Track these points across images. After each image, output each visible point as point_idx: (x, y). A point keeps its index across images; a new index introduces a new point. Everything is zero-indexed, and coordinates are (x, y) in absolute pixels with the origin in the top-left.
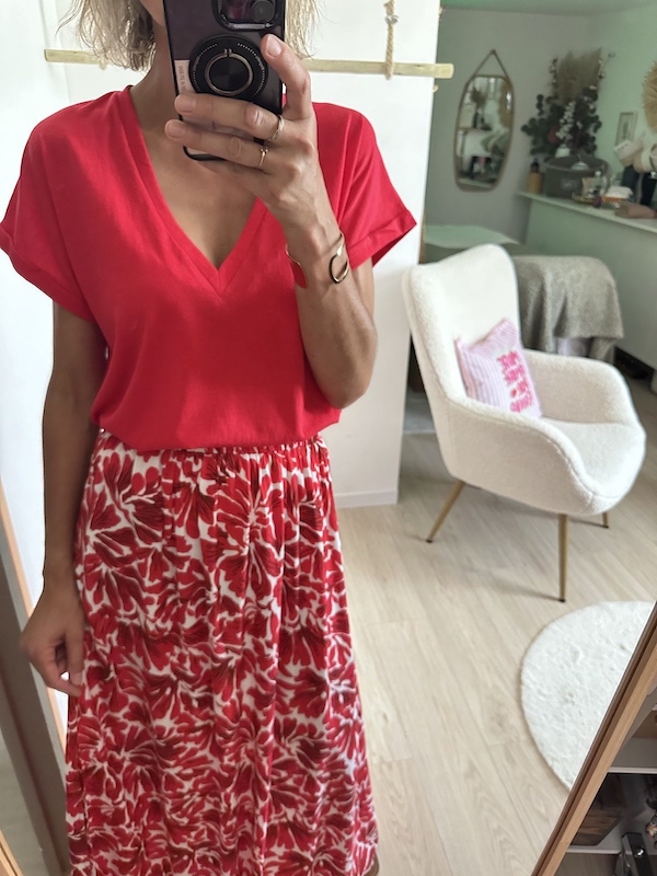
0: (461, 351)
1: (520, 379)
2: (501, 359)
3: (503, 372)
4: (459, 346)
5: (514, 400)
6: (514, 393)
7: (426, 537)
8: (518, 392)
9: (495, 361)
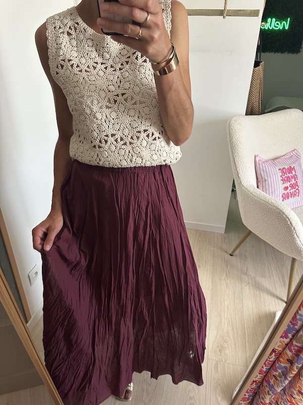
0: (258, 162)
1: (293, 181)
2: (282, 170)
3: (281, 176)
4: (257, 159)
5: (286, 192)
6: (286, 188)
7: (230, 252)
8: (290, 188)
9: (277, 170)
